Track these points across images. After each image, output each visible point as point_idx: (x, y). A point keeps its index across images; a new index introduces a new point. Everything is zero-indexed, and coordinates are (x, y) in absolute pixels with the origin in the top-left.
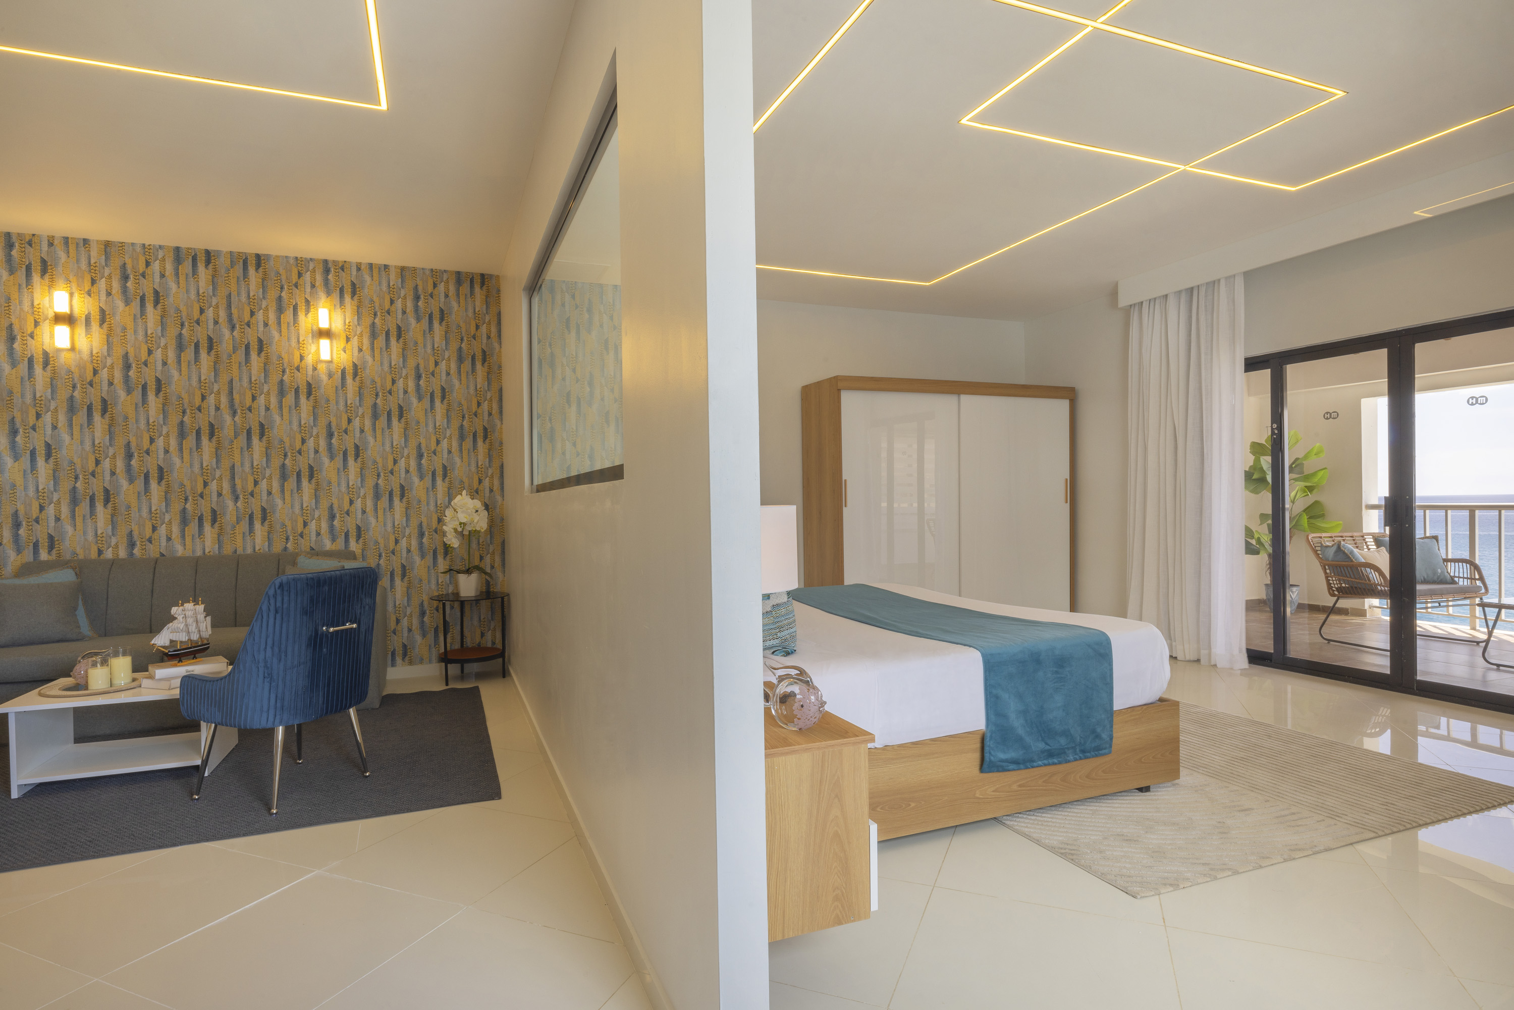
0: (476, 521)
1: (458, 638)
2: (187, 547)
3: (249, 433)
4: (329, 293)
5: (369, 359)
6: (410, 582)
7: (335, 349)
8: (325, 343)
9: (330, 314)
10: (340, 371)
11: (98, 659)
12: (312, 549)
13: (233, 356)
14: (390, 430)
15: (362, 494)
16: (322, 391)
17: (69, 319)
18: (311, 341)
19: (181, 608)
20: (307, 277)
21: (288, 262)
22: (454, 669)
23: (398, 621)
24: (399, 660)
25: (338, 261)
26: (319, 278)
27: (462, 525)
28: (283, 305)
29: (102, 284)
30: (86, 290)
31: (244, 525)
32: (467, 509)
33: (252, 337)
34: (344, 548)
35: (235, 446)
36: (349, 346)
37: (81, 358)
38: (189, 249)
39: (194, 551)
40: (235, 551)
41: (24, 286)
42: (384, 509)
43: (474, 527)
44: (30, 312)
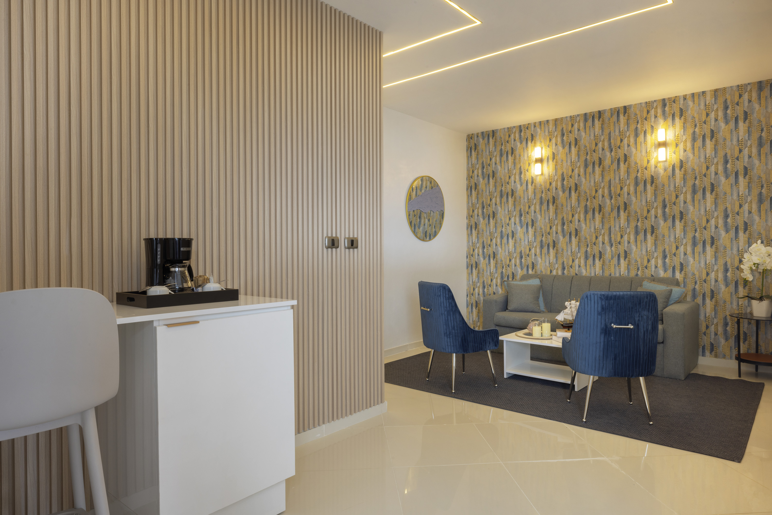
0: (767, 263)
1: (754, 346)
2: (588, 271)
3: (619, 208)
4: (665, 119)
5: (691, 156)
6: (716, 302)
7: (668, 153)
8: (662, 150)
9: (666, 132)
10: (671, 166)
11: (537, 322)
12: (652, 276)
13: (611, 166)
14: (705, 200)
15: (684, 243)
16: (660, 180)
17: (540, 161)
18: (654, 151)
19: (569, 303)
20: (652, 112)
21: (641, 106)
22: (745, 367)
23: (707, 327)
24: (707, 353)
25: (672, 98)
26: (659, 111)
27: (756, 265)
28: (638, 132)
29: (554, 140)
30: (548, 144)
31: (615, 260)
32: (760, 254)
33: (621, 154)
34: (672, 276)
35: (611, 216)
36: (677, 149)
37: (545, 178)
38: (591, 113)
39: (590, 273)
40: (610, 275)
41: (525, 148)
42: (699, 253)
43: (765, 267)
44: (527, 160)
